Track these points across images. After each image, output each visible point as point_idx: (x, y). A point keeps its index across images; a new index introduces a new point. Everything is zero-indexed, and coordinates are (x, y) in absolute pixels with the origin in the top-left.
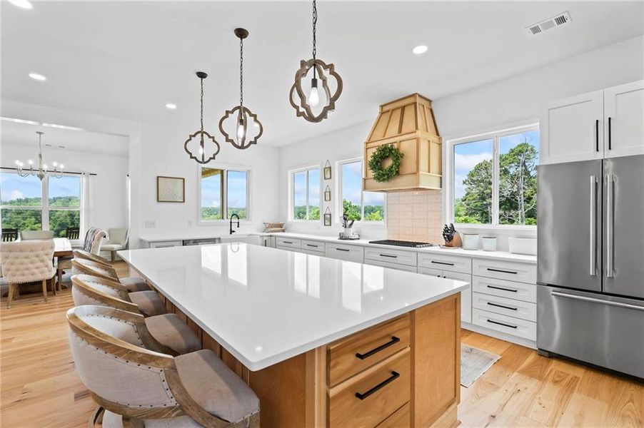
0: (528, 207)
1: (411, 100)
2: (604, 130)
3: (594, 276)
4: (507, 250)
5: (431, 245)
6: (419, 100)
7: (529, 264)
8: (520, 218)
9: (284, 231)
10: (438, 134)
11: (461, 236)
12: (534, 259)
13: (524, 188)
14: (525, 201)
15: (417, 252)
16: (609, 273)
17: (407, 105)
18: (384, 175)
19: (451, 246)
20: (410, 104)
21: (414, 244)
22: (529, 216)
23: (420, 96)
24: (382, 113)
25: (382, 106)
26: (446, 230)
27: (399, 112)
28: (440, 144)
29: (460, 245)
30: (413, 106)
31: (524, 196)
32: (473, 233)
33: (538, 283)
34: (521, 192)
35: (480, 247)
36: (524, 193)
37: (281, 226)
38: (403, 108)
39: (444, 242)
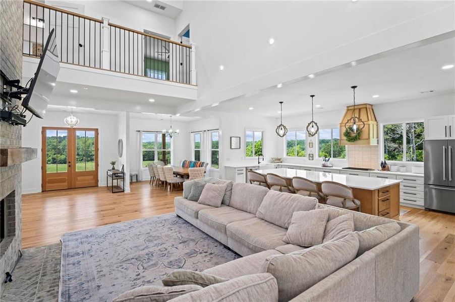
0: (419, 142)
1: (364, 106)
2: (448, 130)
3: (445, 181)
4: (411, 172)
5: (374, 170)
6: (368, 106)
7: (421, 177)
8: (411, 150)
9: (281, 162)
10: (376, 121)
11: (389, 166)
12: (423, 175)
13: (415, 127)
14: (415, 137)
15: (369, 173)
16: (450, 179)
17: (362, 108)
18: (352, 139)
19: (385, 170)
20: (364, 108)
21: (367, 170)
22: (419, 149)
23: (369, 104)
24: (348, 110)
25: (348, 107)
26: (382, 164)
27: (358, 110)
28: (377, 125)
29: (388, 170)
30: (365, 109)
31: (415, 134)
32: (395, 165)
33: (424, 184)
34: (413, 131)
35: (398, 171)
36: (415, 131)
37: (279, 160)
38: (360, 109)
39: (381, 168)
